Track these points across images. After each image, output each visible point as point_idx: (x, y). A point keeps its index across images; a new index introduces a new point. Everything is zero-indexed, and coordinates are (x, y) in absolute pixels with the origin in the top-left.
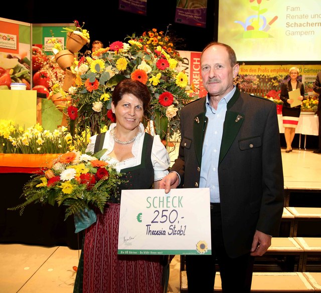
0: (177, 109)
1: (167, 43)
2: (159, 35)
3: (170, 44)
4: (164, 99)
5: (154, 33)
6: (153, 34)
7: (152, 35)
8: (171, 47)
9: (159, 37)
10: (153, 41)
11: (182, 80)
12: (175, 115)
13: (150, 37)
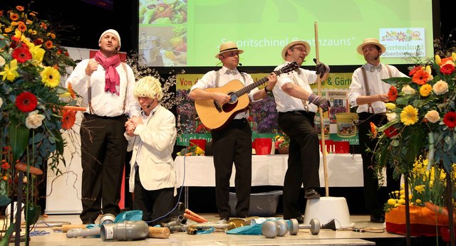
0: (43, 117)
1: (44, 33)
2: (30, 18)
3: (49, 34)
4: (23, 102)
5: (20, 13)
6: (17, 15)
7: (14, 17)
8: (53, 40)
9: (29, 22)
10: (17, 27)
11: (51, 77)
12: (40, 124)
13: (11, 21)
